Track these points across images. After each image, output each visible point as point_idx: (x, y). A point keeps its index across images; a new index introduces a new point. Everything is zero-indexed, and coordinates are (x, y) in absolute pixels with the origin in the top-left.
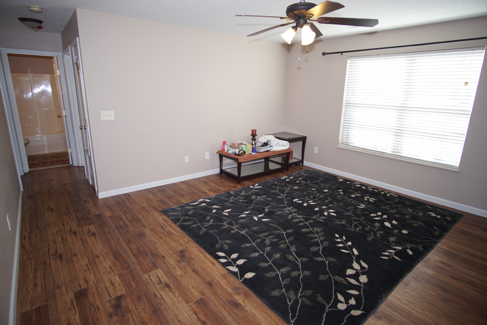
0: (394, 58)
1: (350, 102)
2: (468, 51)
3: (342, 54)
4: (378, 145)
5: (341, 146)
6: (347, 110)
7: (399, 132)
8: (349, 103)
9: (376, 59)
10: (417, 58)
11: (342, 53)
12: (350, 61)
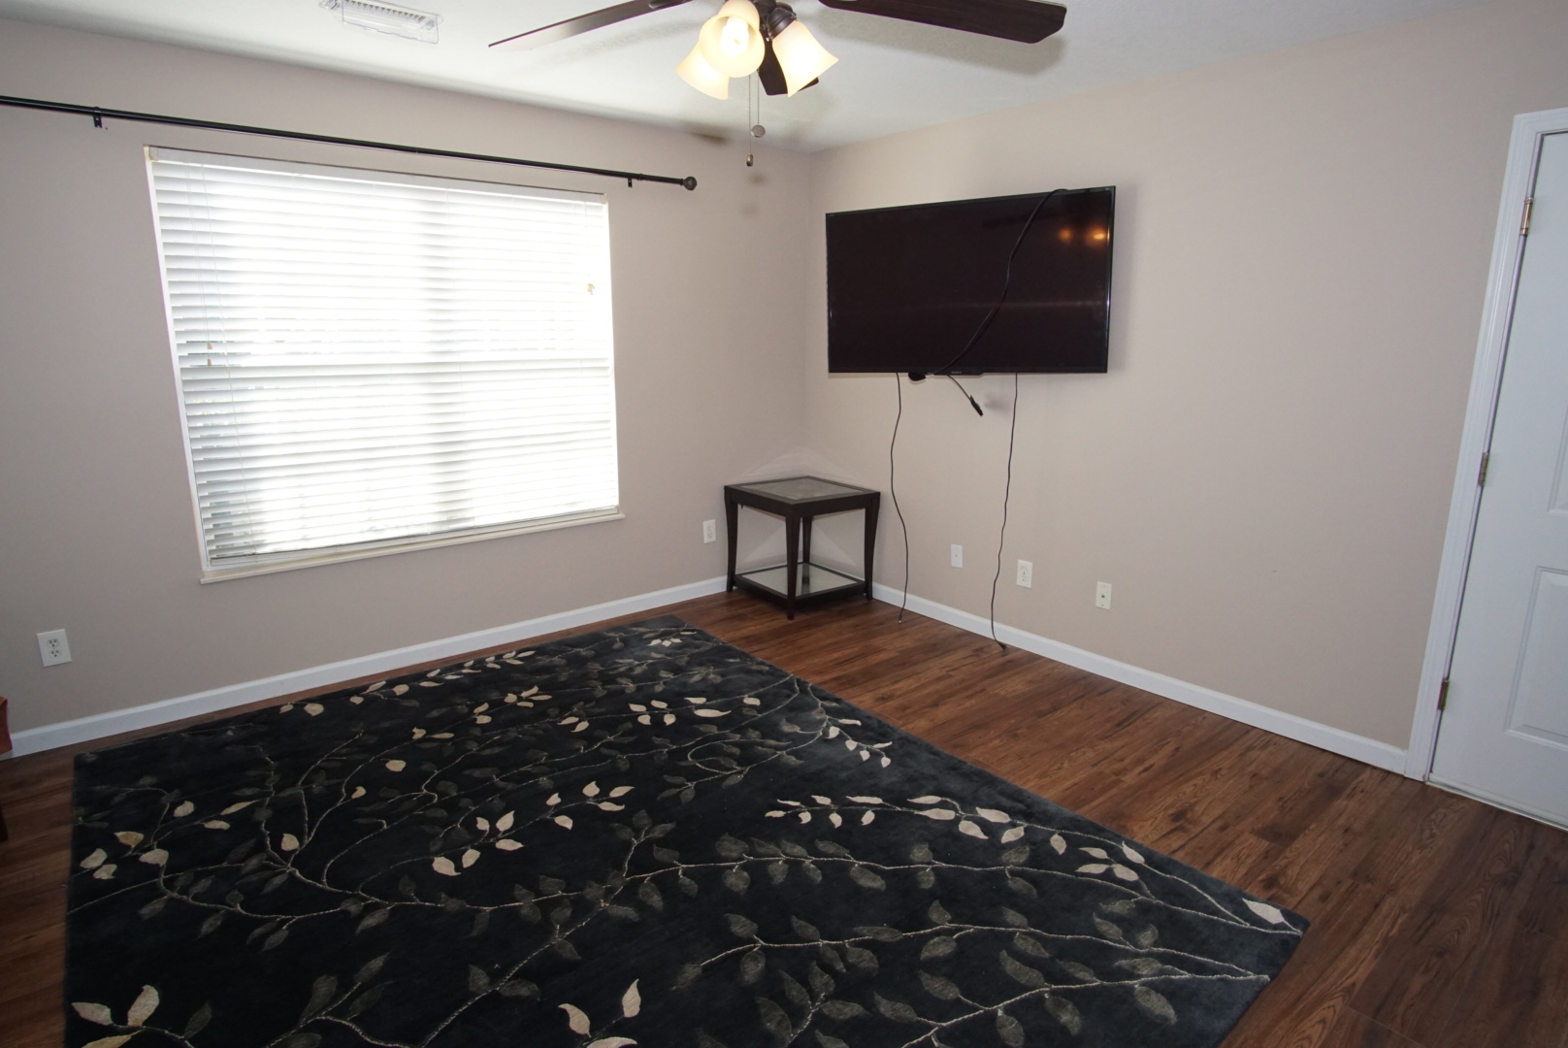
0: (371, 185)
1: (214, 362)
2: (574, 199)
3: (98, 124)
4: (369, 520)
5: (210, 571)
6: (199, 400)
7: (449, 452)
8: (209, 368)
9: (296, 178)
10: (452, 200)
11: (98, 115)
12: (154, 164)
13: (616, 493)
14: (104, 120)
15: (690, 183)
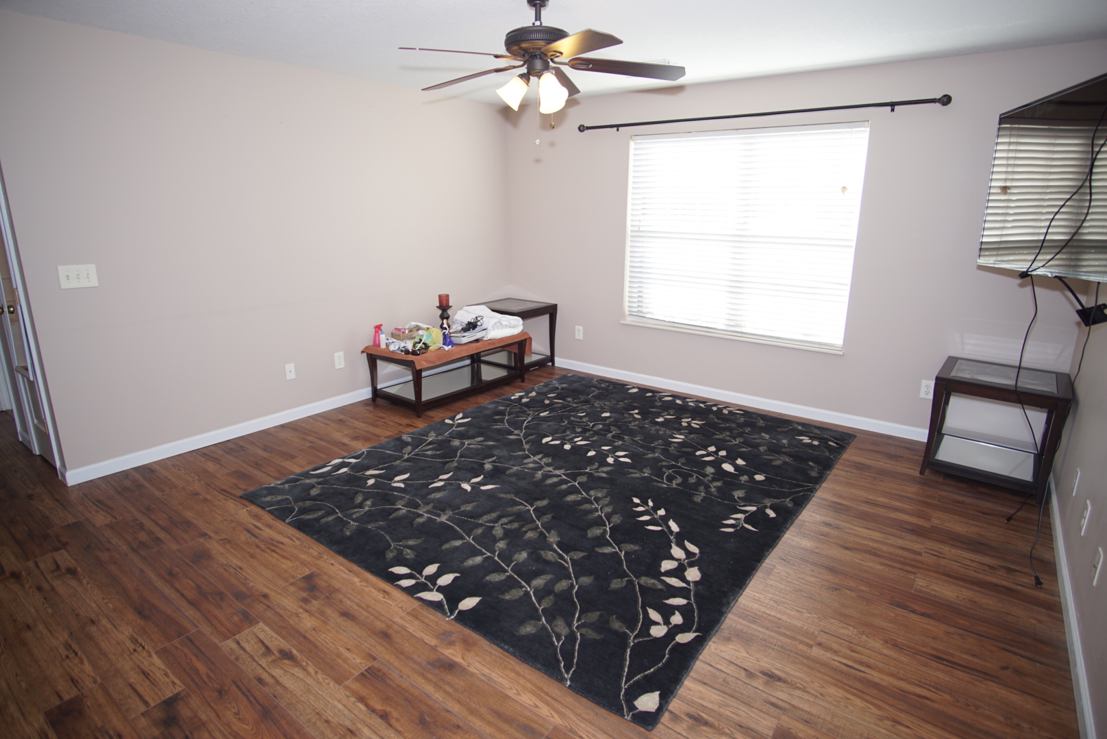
0: (717, 139)
1: (641, 229)
2: (843, 128)
3: (618, 130)
5: (629, 320)
6: (636, 244)
7: (737, 286)
8: (639, 231)
10: (758, 140)
11: (618, 126)
12: (635, 143)
13: (842, 336)
14: (620, 128)
15: (946, 100)
